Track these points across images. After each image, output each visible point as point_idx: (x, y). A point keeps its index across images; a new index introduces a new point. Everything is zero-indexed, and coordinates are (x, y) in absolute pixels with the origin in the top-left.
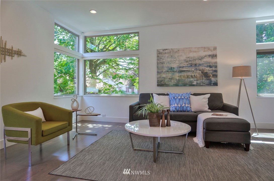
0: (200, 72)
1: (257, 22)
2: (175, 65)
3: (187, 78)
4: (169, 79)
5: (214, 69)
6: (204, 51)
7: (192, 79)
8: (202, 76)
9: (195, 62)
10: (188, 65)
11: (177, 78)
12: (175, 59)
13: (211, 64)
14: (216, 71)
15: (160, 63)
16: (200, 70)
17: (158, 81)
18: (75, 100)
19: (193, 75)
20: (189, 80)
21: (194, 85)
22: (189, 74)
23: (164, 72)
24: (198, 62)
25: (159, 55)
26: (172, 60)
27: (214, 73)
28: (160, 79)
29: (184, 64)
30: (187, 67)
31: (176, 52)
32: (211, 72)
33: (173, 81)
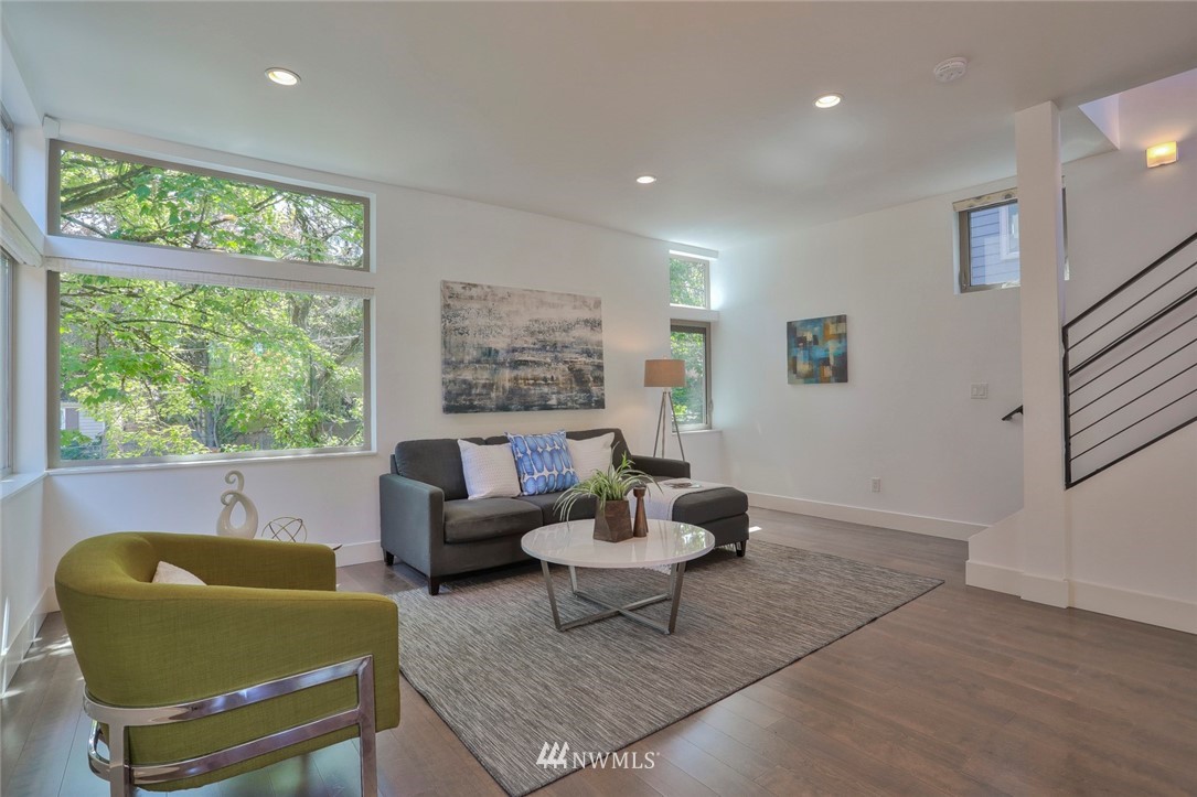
0: (566, 367)
1: (671, 252)
2: (499, 343)
3: (533, 385)
4: (484, 386)
5: (597, 361)
6: (575, 308)
7: (546, 389)
8: (571, 380)
9: (551, 338)
10: (535, 344)
11: (508, 385)
12: (499, 323)
13: (589, 347)
14: (600, 367)
15: (452, 334)
16: (566, 362)
17: (448, 396)
18: (238, 497)
19: (549, 376)
20: (538, 390)
21: (549, 408)
22: (539, 372)
23: (466, 361)
24: (559, 337)
25: (450, 301)
26: (493, 323)
27: (597, 373)
28: (454, 389)
29: (526, 342)
30: (533, 349)
31: (503, 298)
32: (591, 368)
33: (493, 395)
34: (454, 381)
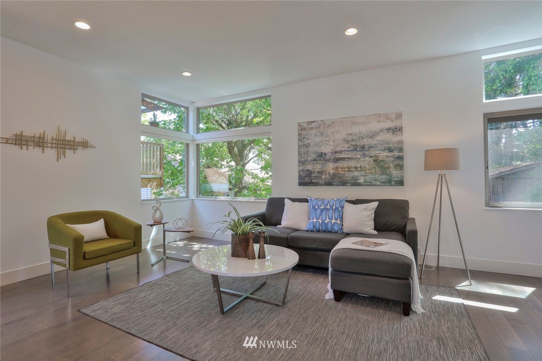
0: (371, 160)
1: (484, 58)
2: (327, 149)
3: (347, 171)
4: (318, 172)
5: (396, 154)
6: (379, 122)
7: (356, 174)
8: (375, 168)
9: (361, 143)
10: (349, 148)
11: (332, 172)
12: (327, 139)
13: (391, 145)
14: (401, 158)
15: (303, 145)
16: (371, 157)
17: (300, 178)
18: (158, 209)
19: (358, 165)
20: (351, 174)
21: (359, 185)
22: (352, 164)
23: (309, 160)
24: (366, 142)
25: (301, 132)
26: (323, 139)
27: (398, 162)
28: (303, 174)
29: (343, 147)
30: (348, 151)
31: (329, 125)
32: (391, 159)
33: (323, 177)
34: (303, 171)
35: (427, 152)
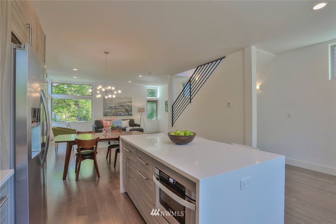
0: (125, 109)
2: (113, 106)
4: (110, 112)
5: (131, 108)
6: (127, 99)
7: (121, 113)
8: (126, 111)
9: (122, 104)
10: (119, 105)
11: (114, 112)
12: (113, 102)
13: (129, 106)
14: (131, 109)
15: (105, 104)
17: (104, 114)
18: (69, 125)
20: (119, 113)
21: (122, 116)
22: (120, 110)
23: (107, 108)
24: (124, 104)
25: (104, 100)
26: (111, 103)
27: (131, 110)
28: (105, 113)
29: (117, 105)
33: (111, 113)
34: (105, 111)
35: (139, 108)
